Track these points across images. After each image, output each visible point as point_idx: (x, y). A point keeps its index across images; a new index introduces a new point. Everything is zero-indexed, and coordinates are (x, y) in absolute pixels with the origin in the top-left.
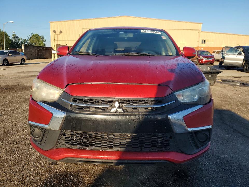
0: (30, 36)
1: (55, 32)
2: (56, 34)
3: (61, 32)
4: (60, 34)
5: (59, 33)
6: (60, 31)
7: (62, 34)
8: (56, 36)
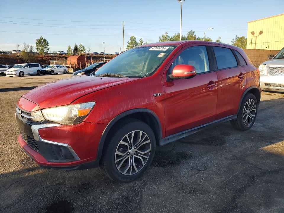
0: (234, 39)
1: (253, 33)
2: (254, 36)
3: (261, 33)
4: (259, 36)
5: (258, 34)
6: (260, 31)
7: (261, 35)
8: (254, 38)
